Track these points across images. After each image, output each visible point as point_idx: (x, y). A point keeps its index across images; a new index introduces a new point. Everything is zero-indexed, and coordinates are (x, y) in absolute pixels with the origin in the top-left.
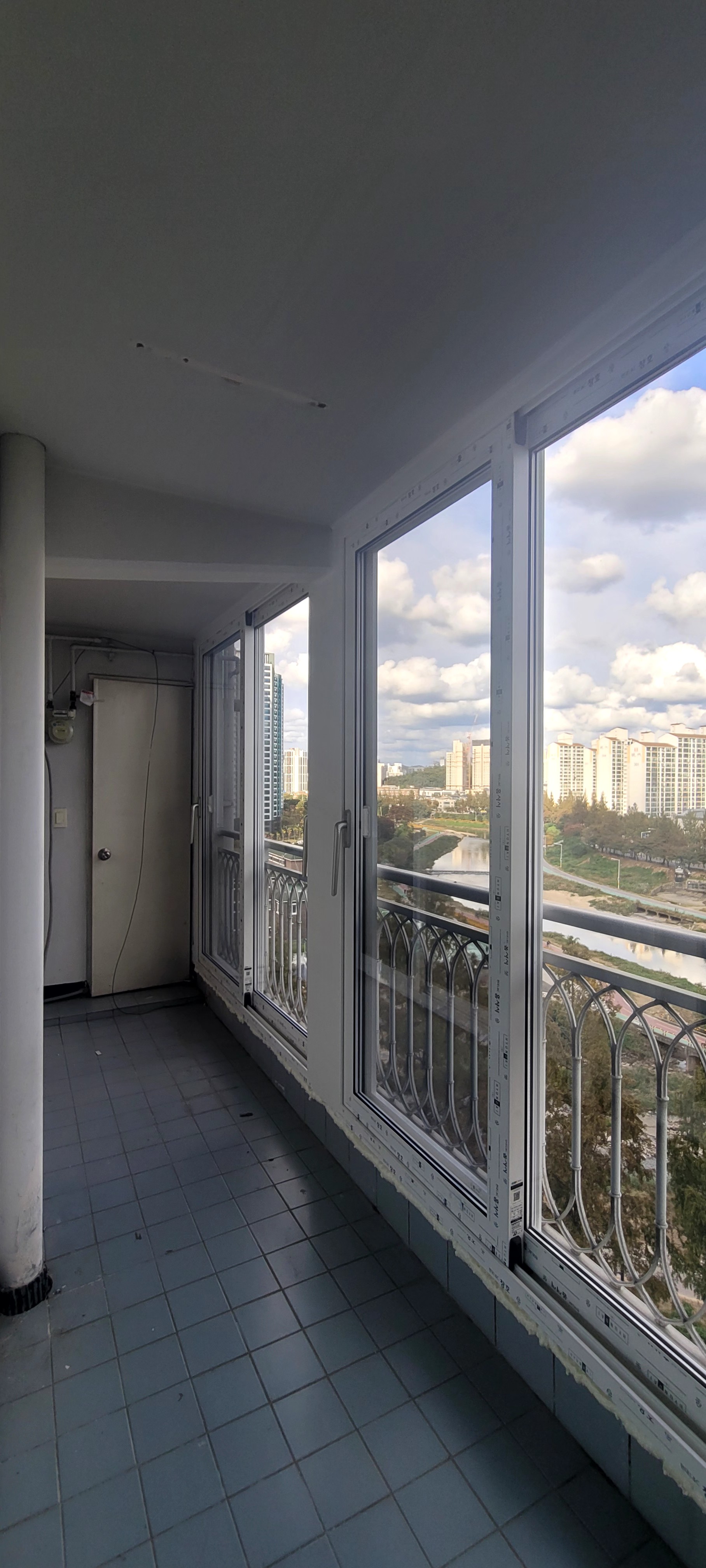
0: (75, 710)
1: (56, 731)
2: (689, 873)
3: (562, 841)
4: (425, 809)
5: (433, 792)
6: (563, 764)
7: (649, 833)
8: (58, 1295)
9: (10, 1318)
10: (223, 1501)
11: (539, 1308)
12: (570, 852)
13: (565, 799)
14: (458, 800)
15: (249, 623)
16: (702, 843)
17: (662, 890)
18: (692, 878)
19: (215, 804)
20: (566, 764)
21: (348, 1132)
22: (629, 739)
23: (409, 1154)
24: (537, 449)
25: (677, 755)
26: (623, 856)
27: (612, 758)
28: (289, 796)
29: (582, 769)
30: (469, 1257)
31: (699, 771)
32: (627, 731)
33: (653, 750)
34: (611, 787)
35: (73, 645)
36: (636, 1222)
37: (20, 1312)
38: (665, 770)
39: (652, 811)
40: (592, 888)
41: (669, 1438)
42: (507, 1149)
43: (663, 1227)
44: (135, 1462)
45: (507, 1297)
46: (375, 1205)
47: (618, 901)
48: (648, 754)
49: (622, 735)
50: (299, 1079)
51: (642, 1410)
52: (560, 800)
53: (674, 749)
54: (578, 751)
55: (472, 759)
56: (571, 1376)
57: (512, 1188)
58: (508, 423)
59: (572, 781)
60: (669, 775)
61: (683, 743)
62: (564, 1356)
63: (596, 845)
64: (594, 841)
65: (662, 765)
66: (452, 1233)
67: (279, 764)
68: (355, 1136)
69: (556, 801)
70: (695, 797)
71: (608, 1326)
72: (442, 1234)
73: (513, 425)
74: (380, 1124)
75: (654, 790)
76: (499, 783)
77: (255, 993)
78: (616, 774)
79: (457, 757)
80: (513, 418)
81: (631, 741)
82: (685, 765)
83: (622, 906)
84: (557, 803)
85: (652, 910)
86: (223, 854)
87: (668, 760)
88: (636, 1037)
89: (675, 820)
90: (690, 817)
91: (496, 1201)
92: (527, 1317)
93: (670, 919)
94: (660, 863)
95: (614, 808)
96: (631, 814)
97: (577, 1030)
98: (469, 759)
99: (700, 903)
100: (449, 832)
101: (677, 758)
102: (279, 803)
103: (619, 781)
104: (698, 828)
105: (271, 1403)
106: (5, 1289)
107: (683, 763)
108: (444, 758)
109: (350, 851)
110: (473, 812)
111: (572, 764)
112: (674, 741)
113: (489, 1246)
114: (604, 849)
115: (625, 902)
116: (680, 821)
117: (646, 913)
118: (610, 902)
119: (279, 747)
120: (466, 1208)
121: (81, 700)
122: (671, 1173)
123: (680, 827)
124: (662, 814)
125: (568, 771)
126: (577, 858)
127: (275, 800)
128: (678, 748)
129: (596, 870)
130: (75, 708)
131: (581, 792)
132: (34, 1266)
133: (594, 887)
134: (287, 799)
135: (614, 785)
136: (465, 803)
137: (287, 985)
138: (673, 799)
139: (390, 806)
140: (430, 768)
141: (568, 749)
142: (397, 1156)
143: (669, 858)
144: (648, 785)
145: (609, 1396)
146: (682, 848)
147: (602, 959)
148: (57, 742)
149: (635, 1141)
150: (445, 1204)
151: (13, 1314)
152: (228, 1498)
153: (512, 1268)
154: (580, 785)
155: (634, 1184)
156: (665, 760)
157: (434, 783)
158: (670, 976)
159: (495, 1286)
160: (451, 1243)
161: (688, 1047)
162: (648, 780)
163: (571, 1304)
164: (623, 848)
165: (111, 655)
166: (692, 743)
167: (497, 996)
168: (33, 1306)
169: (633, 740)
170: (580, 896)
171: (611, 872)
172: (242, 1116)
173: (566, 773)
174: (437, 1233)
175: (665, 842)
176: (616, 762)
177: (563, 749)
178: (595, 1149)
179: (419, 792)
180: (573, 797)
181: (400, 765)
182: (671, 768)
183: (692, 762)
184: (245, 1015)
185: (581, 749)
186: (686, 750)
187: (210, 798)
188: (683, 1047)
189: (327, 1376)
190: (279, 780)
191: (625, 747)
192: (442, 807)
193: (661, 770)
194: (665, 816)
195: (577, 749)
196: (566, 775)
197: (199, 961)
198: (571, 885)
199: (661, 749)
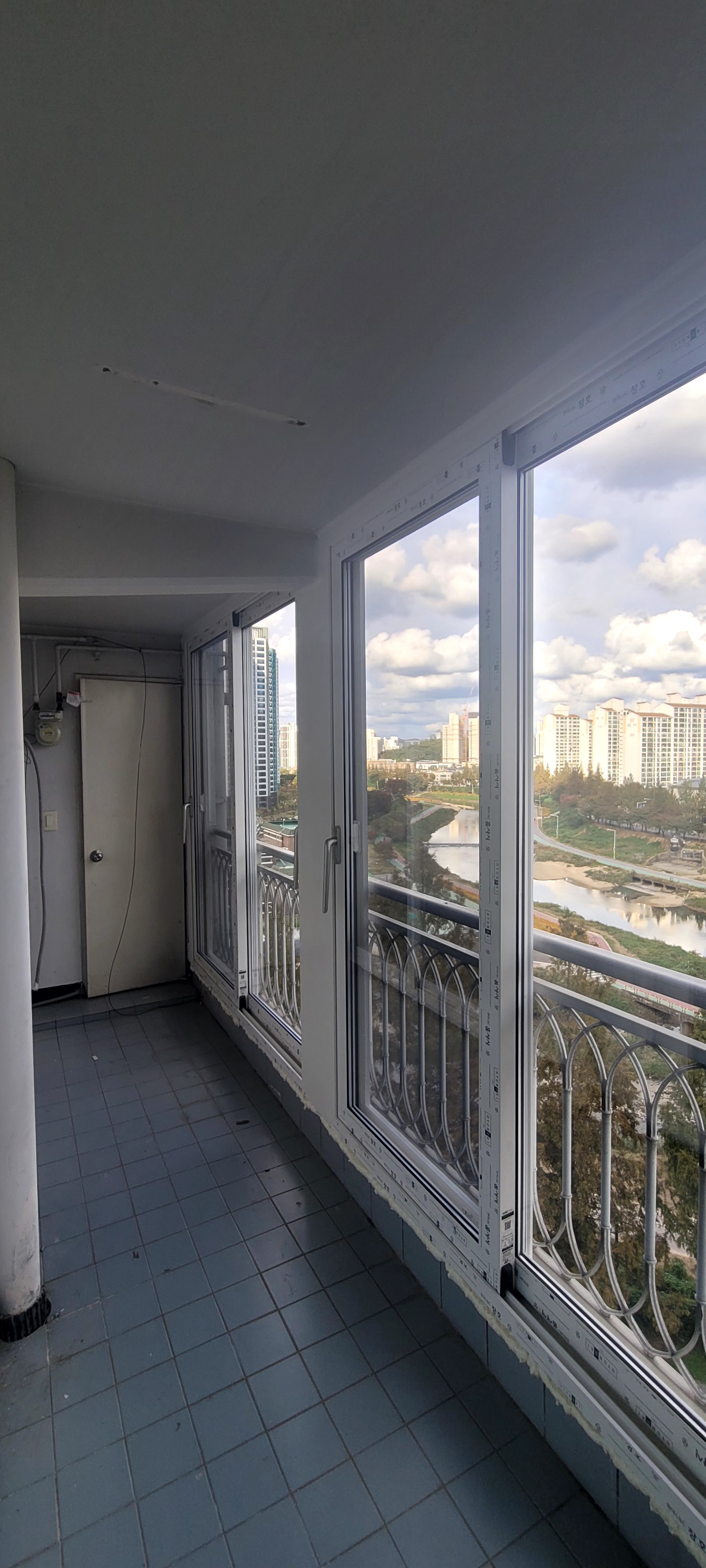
0: (61, 712)
1: (44, 734)
2: (684, 843)
3: (559, 812)
4: (422, 782)
5: (430, 765)
6: (559, 735)
7: (645, 803)
8: (57, 1319)
9: (8, 1344)
10: (220, 1536)
11: (529, 1338)
12: (566, 823)
13: (562, 770)
14: (454, 773)
15: (236, 624)
16: (697, 812)
17: (657, 860)
18: (687, 847)
19: (208, 803)
20: (562, 735)
21: (342, 1145)
22: (625, 710)
23: (402, 1174)
24: (526, 469)
25: (672, 725)
26: (619, 827)
27: (608, 729)
28: (286, 771)
29: (578, 741)
30: (461, 1280)
31: (695, 740)
32: (623, 701)
33: (649, 721)
34: (607, 757)
35: (58, 644)
36: (630, 1185)
37: (20, 1338)
38: (661, 740)
39: (648, 781)
40: (588, 859)
41: (656, 1477)
42: (498, 1180)
43: (651, 1262)
44: (134, 1497)
45: (498, 1322)
46: (370, 1217)
47: (613, 871)
48: (644, 725)
49: (618, 705)
50: (294, 1087)
51: (630, 1448)
52: (556, 772)
53: (670, 719)
54: (575, 722)
55: (468, 731)
56: (561, 1406)
57: (503, 1218)
58: (496, 442)
59: (568, 753)
60: (665, 745)
61: (679, 712)
62: (554, 1386)
63: (592, 816)
64: (590, 812)
65: (658, 735)
66: (445, 1255)
67: (275, 739)
68: (349, 1149)
69: (552, 773)
70: (691, 767)
71: (597, 1358)
72: (434, 1255)
73: (500, 444)
74: (374, 1140)
75: (650, 760)
76: (489, 816)
77: (250, 996)
78: (612, 745)
79: (453, 729)
80: (500, 436)
81: (627, 711)
82: (681, 735)
83: (617, 876)
84: (554, 774)
85: (647, 880)
86: (216, 853)
87: (664, 730)
88: (631, 1005)
89: (670, 790)
90: (686, 786)
91: (487, 1228)
92: (518, 1346)
93: (665, 889)
94: (655, 833)
95: (610, 779)
96: (627, 785)
97: (568, 1062)
98: (465, 732)
99: (695, 872)
100: (446, 805)
101: (672, 728)
102: (275, 778)
103: (615, 751)
104: (693, 798)
105: (267, 1431)
106: (4, 1316)
107: (678, 733)
108: (439, 731)
109: (340, 868)
110: (469, 784)
111: (568, 735)
112: (670, 711)
113: (481, 1271)
114: (600, 820)
115: (620, 872)
116: (676, 791)
117: (642, 882)
118: (606, 872)
119: (275, 723)
120: (458, 1233)
121: (68, 701)
122: (665, 1138)
123: (675, 797)
124: (658, 784)
125: (564, 743)
126: (573, 829)
127: (271, 775)
128: (674, 717)
129: (591, 840)
130: (62, 709)
131: (577, 763)
132: (32, 1293)
133: (590, 857)
134: (284, 774)
135: (610, 755)
136: (461, 776)
137: (281, 986)
138: (669, 769)
139: (387, 780)
140: (426, 740)
141: (564, 720)
142: (391, 1173)
143: (665, 828)
144: (644, 755)
145: (598, 1431)
146: (678, 818)
147: (597, 928)
148: (46, 744)
149: (629, 1107)
150: (438, 1226)
151: (13, 1340)
152: (225, 1533)
153: (503, 1295)
154: (576, 756)
155: (629, 1146)
156: (661, 730)
157: (430, 756)
158: (664, 944)
159: (486, 1311)
160: (444, 1263)
161: (682, 1013)
162: (644, 750)
163: (562, 1333)
164: (618, 818)
165: (97, 654)
166: (688, 713)
167: (488, 1029)
168: (32, 1331)
169: (629, 710)
170: (576, 866)
171: (607, 843)
172: (238, 1123)
173: (562, 744)
174: (429, 1254)
175: (660, 812)
176: (612, 733)
177: (559, 720)
178: (590, 1115)
179: (415, 765)
180: (569, 768)
181: (397, 738)
182: (667, 738)
183: (688, 731)
184: (240, 1018)
185: (577, 721)
186: (682, 720)
187: (202, 797)
188: (677, 1014)
189: (323, 1402)
190: (275, 756)
191: (621, 717)
192: (439, 779)
193: (656, 740)
194: (661, 786)
195: (573, 720)
196: (562, 746)
197: (194, 960)
198: (567, 856)
199: (657, 719)
